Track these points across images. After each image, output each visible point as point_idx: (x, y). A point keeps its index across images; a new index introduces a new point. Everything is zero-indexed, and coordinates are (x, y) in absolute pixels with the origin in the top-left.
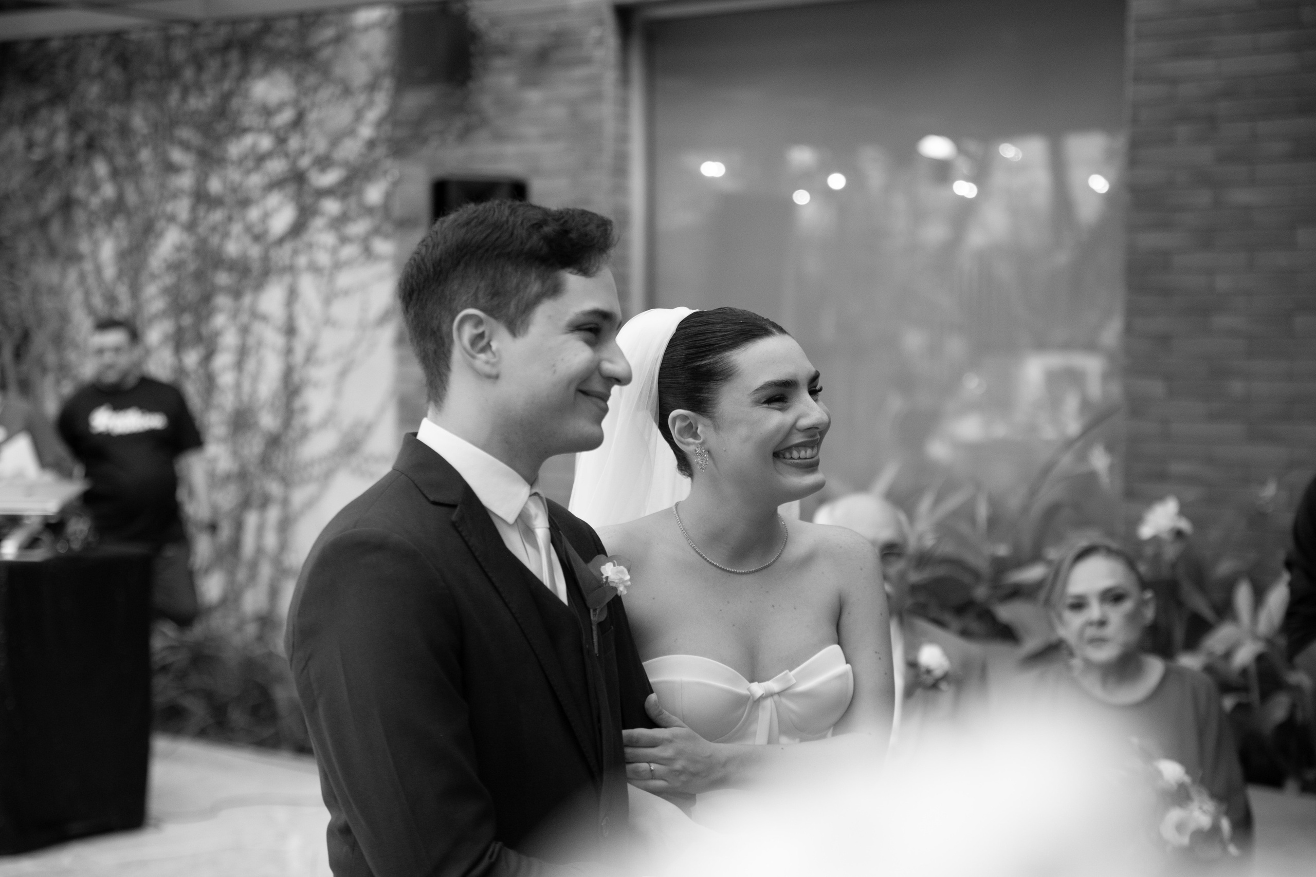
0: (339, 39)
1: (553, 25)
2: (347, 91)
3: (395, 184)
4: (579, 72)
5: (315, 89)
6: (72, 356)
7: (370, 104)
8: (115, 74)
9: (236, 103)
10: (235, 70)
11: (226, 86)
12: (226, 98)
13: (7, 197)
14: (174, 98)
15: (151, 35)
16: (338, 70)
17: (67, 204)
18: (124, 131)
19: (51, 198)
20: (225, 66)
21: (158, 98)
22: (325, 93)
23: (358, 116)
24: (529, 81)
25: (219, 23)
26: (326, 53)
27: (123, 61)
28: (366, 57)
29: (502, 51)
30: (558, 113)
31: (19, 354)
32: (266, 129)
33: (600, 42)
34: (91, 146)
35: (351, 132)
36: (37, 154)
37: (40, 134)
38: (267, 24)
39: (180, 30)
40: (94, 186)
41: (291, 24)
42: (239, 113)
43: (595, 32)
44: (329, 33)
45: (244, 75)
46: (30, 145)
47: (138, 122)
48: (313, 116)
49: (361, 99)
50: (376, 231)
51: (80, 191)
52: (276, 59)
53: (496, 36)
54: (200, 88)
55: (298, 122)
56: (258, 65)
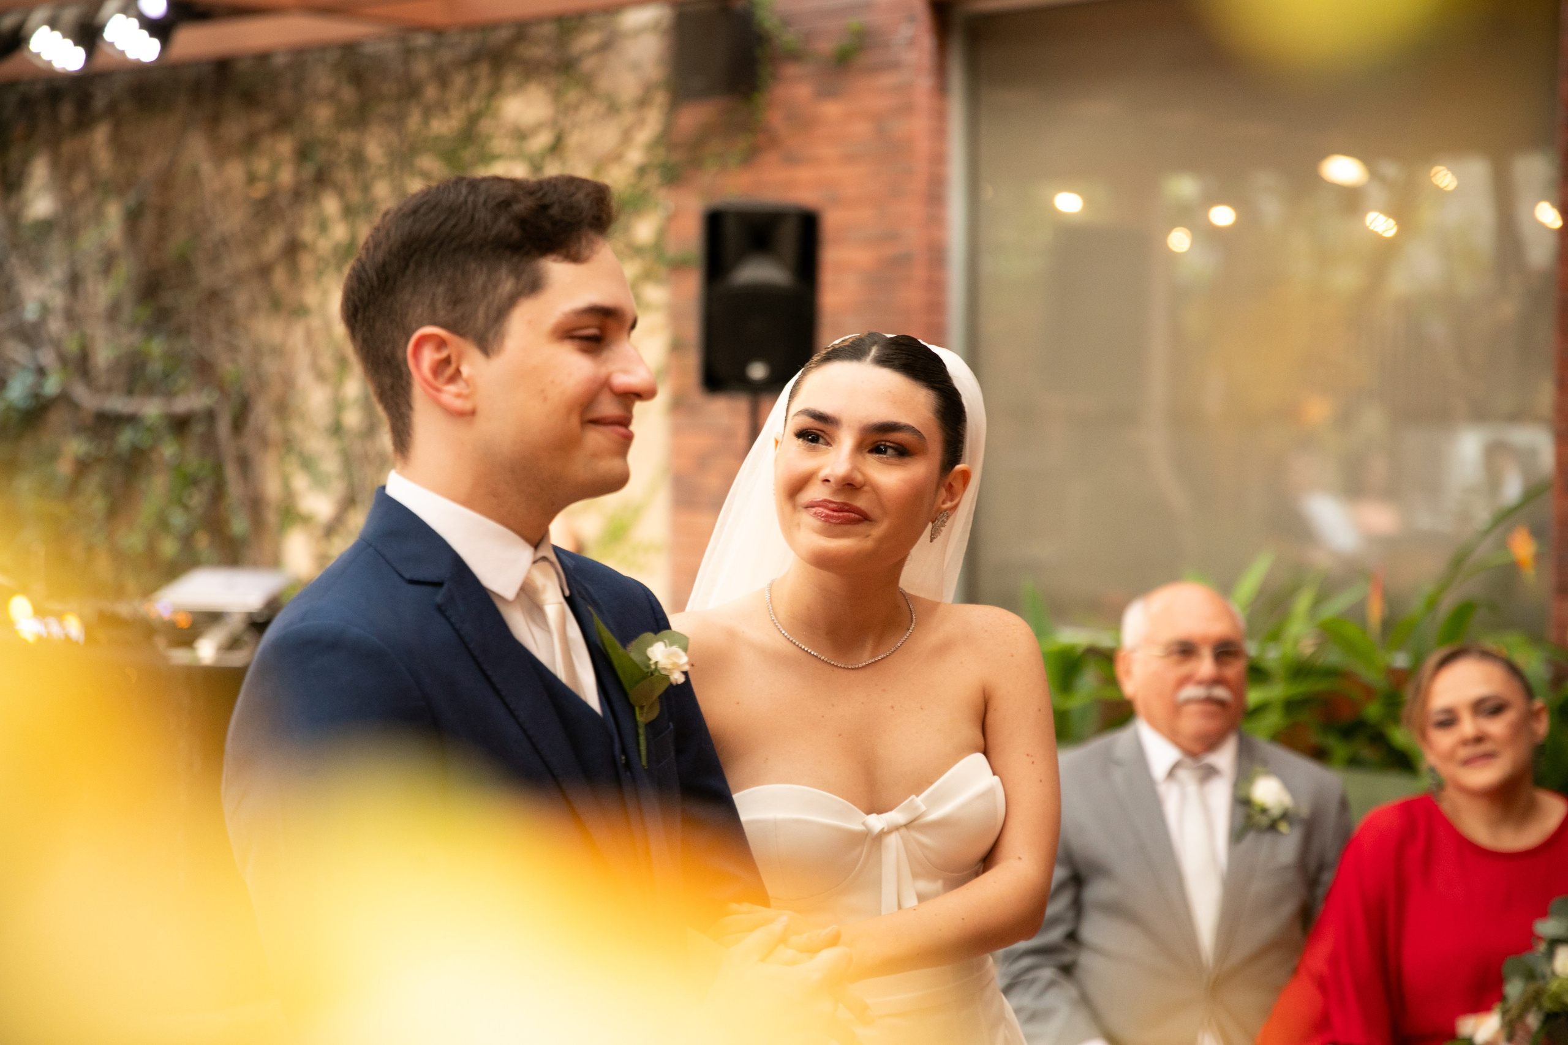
0: (605, 47)
1: (854, 22)
2: (613, 108)
3: (671, 218)
4: (887, 80)
5: (576, 107)
6: (297, 427)
7: (642, 122)
8: (348, 94)
9: (485, 125)
10: (484, 85)
11: (474, 105)
12: (473, 119)
13: (224, 242)
14: (414, 120)
15: (389, 48)
16: (604, 83)
17: (293, 249)
18: (358, 161)
19: (275, 241)
20: (473, 81)
21: (397, 121)
22: (588, 111)
23: (626, 137)
24: (826, 92)
25: (468, 28)
26: (589, 64)
27: (357, 78)
28: (635, 67)
29: (795, 56)
30: (861, 129)
31: (239, 424)
32: (520, 155)
33: (911, 43)
34: (322, 179)
35: (617, 157)
36: (259, 191)
37: (262, 166)
38: (522, 29)
39: (422, 40)
40: (323, 226)
41: (548, 29)
42: (489, 138)
43: (905, 31)
44: (590, 39)
45: (495, 92)
46: (251, 179)
47: (375, 150)
48: (574, 139)
49: (628, 117)
50: (647, 276)
51: (307, 233)
52: (532, 71)
53: (788, 38)
54: (443, 108)
55: (556, 147)
56: (510, 79)
